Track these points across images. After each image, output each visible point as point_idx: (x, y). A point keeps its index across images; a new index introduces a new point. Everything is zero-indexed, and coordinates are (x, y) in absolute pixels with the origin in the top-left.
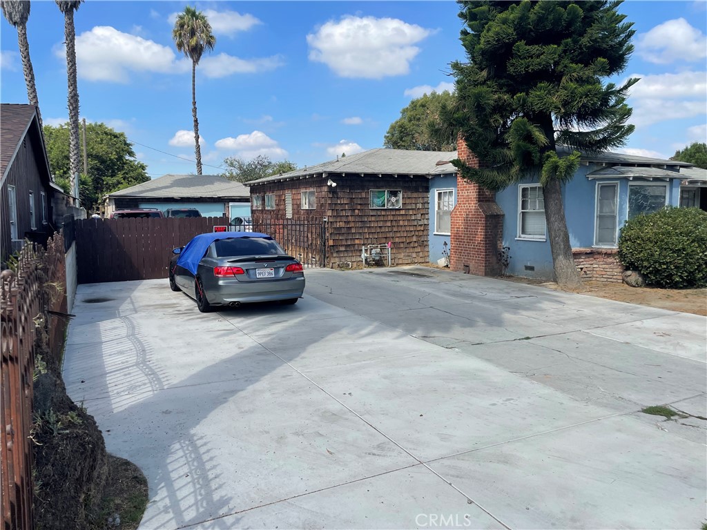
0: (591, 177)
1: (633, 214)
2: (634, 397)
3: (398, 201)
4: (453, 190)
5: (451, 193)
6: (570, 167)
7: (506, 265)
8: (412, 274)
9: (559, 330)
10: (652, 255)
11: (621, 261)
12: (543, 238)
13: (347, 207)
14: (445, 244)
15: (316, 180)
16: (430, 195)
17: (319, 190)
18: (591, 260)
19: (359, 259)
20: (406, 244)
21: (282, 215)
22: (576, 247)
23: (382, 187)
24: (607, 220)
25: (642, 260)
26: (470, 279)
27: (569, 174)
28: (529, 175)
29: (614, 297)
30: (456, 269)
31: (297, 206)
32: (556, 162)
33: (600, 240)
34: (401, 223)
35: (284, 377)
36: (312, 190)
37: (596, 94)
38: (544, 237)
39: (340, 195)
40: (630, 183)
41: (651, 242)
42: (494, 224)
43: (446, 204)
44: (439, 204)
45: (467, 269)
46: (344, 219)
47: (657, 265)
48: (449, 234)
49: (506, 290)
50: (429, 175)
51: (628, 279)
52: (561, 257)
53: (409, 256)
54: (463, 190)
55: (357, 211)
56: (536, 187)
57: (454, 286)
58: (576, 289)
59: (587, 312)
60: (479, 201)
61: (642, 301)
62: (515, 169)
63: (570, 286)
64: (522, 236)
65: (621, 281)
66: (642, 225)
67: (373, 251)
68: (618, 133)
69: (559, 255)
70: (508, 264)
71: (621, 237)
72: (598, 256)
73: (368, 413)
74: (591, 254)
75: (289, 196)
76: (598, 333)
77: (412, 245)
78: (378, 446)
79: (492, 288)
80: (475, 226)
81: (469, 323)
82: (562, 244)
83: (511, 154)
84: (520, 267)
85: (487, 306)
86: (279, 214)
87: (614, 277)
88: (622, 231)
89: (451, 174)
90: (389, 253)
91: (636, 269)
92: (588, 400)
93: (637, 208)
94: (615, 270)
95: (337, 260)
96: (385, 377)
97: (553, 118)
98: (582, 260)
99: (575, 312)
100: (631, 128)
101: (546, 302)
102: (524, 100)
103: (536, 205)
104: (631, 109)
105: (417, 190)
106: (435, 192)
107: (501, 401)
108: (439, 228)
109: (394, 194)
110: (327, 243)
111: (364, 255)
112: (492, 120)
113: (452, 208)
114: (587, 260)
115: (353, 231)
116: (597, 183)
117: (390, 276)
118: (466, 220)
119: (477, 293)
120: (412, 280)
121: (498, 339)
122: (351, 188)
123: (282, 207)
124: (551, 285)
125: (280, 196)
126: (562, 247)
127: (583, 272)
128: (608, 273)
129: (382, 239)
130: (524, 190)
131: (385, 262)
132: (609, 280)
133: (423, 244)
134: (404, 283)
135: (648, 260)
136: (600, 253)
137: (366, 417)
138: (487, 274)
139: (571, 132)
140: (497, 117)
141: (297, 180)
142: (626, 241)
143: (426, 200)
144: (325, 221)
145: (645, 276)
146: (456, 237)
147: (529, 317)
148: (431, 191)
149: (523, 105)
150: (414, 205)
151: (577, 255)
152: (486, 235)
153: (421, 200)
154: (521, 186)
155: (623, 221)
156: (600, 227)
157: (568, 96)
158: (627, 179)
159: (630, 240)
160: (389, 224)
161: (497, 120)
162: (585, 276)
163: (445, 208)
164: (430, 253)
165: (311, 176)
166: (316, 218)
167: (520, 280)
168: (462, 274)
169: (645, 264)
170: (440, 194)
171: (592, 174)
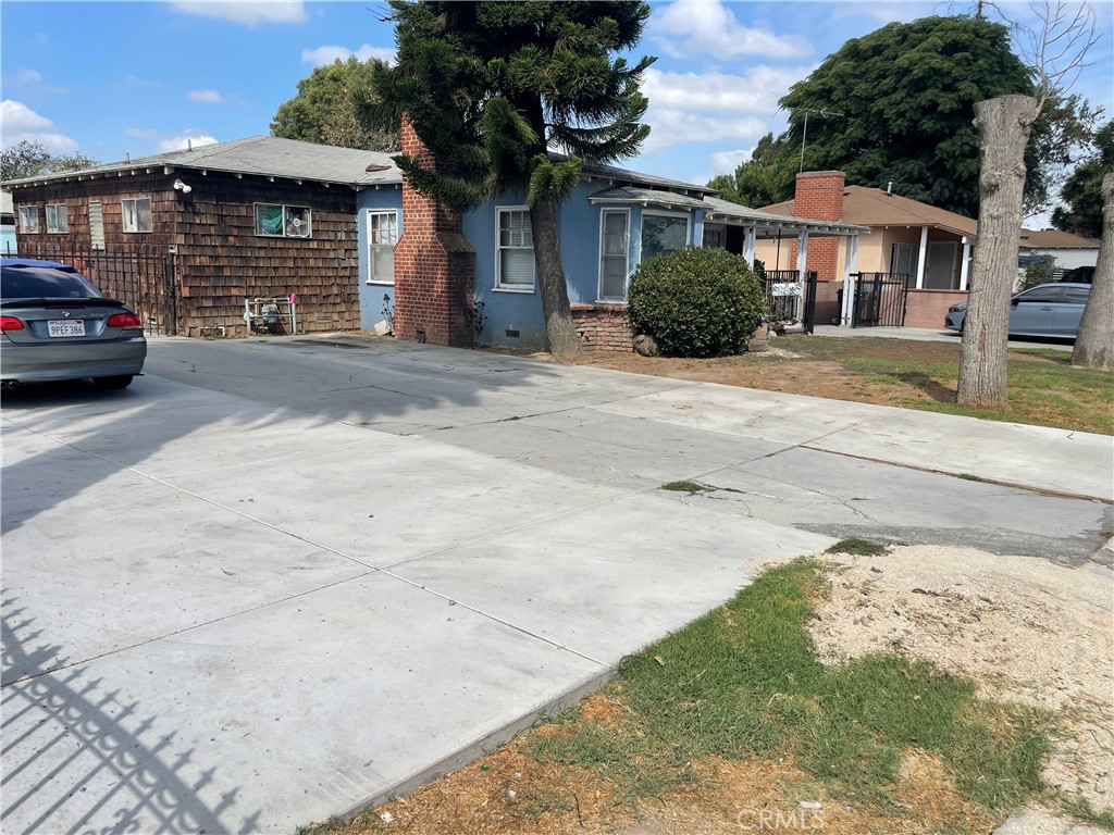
0: (595, 200)
1: (646, 257)
2: (652, 474)
3: (305, 226)
4: (397, 212)
5: (392, 216)
6: (568, 179)
7: (480, 330)
8: (334, 344)
9: (557, 407)
10: (670, 312)
11: (631, 322)
12: (529, 288)
13: (213, 230)
14: (387, 298)
15: (151, 179)
16: (358, 219)
17: (157, 198)
18: (593, 321)
19: (239, 321)
20: (320, 298)
21: (83, 243)
22: (575, 302)
23: (276, 200)
24: (615, 263)
25: (658, 319)
26: (427, 350)
27: (566, 190)
28: (510, 192)
29: (624, 367)
30: (405, 337)
31: (114, 228)
32: (549, 170)
33: (607, 293)
34: (312, 263)
35: (126, 486)
36: (143, 197)
37: (602, 72)
38: (532, 287)
39: (200, 207)
40: (644, 212)
41: (668, 294)
42: (461, 266)
43: (385, 234)
44: (374, 234)
45: (421, 336)
46: (209, 252)
47: (676, 326)
48: (393, 283)
49: (481, 363)
50: (355, 184)
51: (640, 346)
52: (555, 315)
53: (326, 318)
54: (412, 211)
55: (232, 239)
56: (520, 212)
57: (405, 358)
58: (575, 360)
59: (590, 385)
60: (437, 230)
61: (659, 372)
62: (491, 179)
63: (568, 356)
64: (502, 285)
65: (631, 349)
66: (658, 271)
67: (265, 309)
68: (629, 136)
69: (552, 311)
70: (482, 328)
71: (631, 287)
72: (603, 315)
73: (286, 520)
74: (595, 312)
75: (95, 209)
76: (605, 408)
77: (331, 300)
78: (308, 558)
79: (462, 361)
80: (432, 269)
81: (429, 402)
82: (557, 295)
83: (485, 155)
84: (499, 332)
85: (455, 382)
86: (76, 241)
87: (624, 344)
88: (633, 279)
89: (391, 186)
90: (292, 312)
91: (650, 332)
92: (597, 481)
93: (652, 247)
94: (624, 335)
95: (198, 323)
96: (308, 476)
97: (543, 106)
98: (583, 320)
99: (576, 386)
100: (646, 131)
101: (537, 376)
102: (503, 70)
103: (521, 237)
104: (646, 100)
105: (335, 209)
106: (366, 216)
107: (485, 491)
108: (376, 273)
109: (298, 213)
110: (177, 294)
111: (247, 315)
112: (455, 97)
113: (394, 241)
114: (589, 320)
115: (227, 272)
116: (602, 209)
117: (297, 346)
118: (419, 259)
119: (440, 366)
120: (335, 352)
121: (475, 421)
122: (220, 197)
123: (82, 228)
124: (542, 356)
125: (77, 208)
126: (557, 299)
127: (583, 338)
128: (616, 339)
129: (280, 289)
130: (504, 215)
131: (286, 327)
132: (617, 348)
133: (351, 300)
134: (322, 356)
135: (665, 319)
136: (605, 311)
137: (283, 526)
138: (451, 344)
139: (568, 128)
140: (463, 92)
141: (113, 178)
142: (638, 293)
143: (351, 227)
144: (173, 254)
145: (660, 342)
146: (404, 286)
147: (516, 394)
148: (360, 211)
149: (501, 78)
150: (333, 234)
151: (577, 313)
152: (449, 283)
153: (343, 227)
154: (499, 209)
155: (634, 266)
156: (606, 274)
157: (564, 71)
158: (639, 205)
159: (643, 291)
160: (291, 264)
161: (462, 98)
162: (586, 343)
163: (384, 242)
164: (362, 315)
165: (141, 171)
166: (154, 249)
167: (500, 351)
168: (415, 344)
169: (662, 324)
170: (374, 218)
171: (595, 195)
